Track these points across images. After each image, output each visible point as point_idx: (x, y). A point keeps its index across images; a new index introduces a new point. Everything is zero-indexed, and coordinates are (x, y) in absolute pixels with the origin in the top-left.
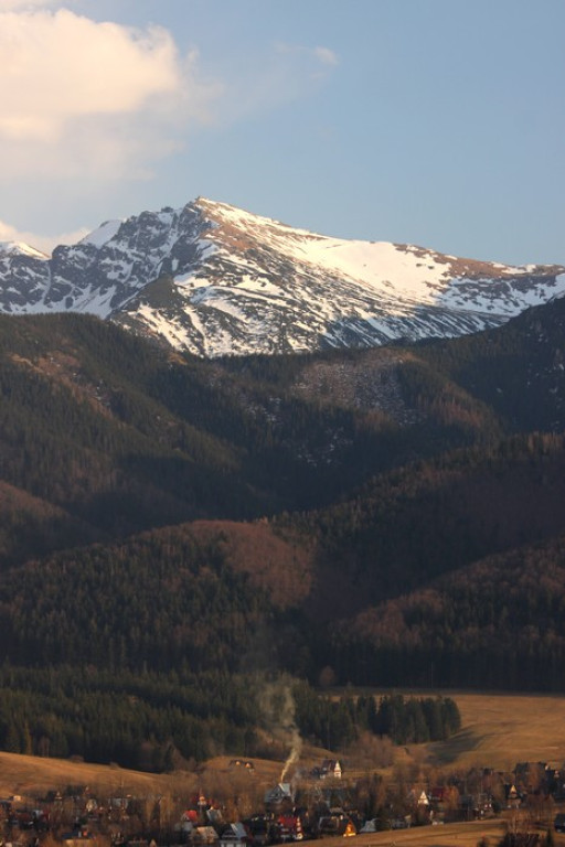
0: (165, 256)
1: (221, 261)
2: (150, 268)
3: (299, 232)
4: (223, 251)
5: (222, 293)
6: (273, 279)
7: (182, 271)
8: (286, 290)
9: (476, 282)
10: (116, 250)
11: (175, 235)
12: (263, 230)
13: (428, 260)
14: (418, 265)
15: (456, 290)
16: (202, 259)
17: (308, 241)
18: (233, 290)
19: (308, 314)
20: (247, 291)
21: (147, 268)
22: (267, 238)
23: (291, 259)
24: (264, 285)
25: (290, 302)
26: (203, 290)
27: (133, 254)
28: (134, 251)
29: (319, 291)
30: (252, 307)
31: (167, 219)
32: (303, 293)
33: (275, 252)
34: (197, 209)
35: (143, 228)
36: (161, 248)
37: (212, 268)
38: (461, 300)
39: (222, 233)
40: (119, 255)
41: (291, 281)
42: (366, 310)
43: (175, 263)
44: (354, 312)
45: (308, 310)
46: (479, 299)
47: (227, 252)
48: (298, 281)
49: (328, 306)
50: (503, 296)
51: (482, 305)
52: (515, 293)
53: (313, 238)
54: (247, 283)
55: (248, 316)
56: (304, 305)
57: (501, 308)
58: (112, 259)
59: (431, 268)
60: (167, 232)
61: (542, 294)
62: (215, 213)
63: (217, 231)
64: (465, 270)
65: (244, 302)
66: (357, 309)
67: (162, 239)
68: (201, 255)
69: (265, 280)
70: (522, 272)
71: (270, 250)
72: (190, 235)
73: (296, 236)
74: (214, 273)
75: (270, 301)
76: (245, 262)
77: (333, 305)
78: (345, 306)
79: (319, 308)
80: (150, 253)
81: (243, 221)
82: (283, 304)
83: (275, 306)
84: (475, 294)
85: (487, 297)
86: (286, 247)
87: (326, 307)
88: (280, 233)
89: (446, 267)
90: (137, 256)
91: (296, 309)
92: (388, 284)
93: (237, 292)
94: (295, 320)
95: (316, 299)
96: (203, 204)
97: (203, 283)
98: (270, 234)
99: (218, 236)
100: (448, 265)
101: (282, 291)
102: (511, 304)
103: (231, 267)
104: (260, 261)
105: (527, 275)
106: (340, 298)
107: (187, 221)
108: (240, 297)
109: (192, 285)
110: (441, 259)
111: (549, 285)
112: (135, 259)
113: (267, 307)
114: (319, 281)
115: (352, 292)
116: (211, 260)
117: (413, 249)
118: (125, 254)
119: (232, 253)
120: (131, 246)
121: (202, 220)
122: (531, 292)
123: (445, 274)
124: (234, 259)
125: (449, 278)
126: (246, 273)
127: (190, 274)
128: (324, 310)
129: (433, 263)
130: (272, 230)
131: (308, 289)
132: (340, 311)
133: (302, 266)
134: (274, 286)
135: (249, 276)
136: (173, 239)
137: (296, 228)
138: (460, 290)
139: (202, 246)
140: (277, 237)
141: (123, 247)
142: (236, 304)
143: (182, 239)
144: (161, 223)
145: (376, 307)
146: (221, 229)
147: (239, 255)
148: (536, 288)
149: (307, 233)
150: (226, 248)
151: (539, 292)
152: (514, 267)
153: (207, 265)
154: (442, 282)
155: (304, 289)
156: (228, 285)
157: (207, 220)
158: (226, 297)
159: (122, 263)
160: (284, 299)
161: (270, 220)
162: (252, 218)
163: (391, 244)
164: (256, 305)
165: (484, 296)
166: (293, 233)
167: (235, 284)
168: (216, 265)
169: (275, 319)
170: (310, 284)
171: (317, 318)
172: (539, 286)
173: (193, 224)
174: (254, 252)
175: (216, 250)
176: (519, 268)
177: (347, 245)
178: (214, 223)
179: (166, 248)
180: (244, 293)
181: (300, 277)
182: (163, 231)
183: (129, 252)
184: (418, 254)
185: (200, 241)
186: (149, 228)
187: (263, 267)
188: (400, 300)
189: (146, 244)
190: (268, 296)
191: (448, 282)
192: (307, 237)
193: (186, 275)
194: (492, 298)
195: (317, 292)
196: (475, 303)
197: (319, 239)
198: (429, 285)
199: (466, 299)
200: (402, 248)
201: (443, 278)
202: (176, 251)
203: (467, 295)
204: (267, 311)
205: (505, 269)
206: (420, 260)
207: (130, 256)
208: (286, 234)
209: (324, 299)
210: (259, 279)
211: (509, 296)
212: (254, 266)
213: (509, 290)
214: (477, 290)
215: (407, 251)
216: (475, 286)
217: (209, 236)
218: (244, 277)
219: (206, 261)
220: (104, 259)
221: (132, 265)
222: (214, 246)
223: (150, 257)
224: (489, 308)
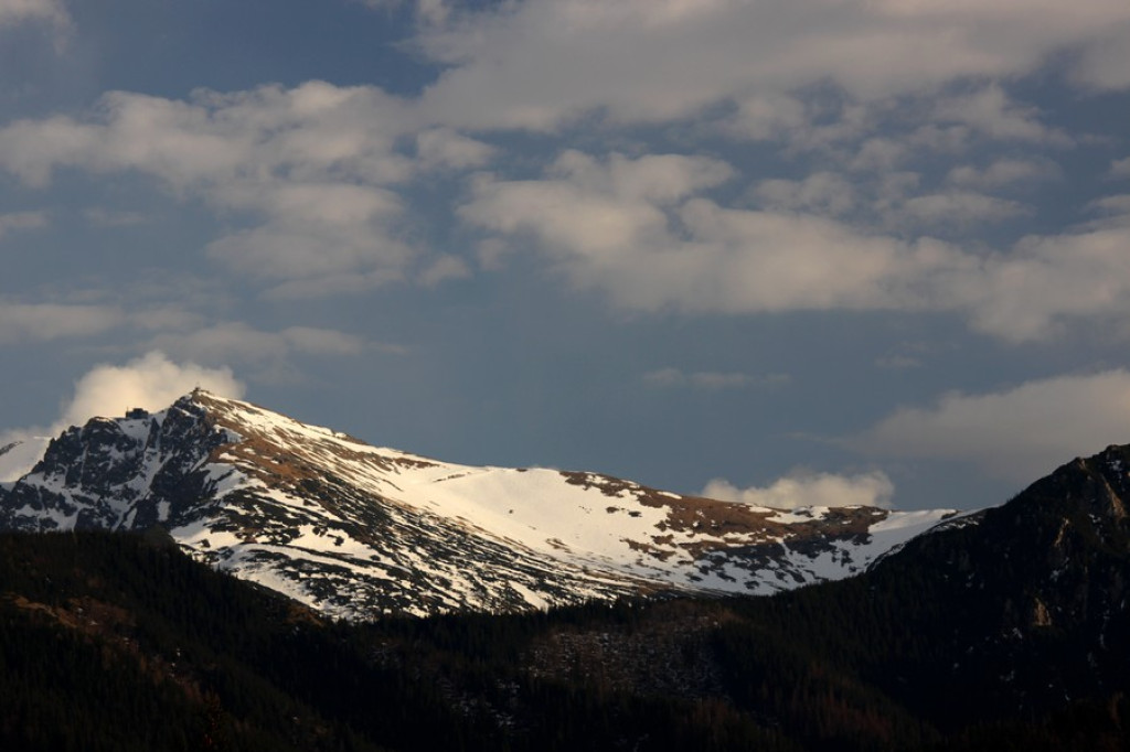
0: (139, 498)
1: (255, 500)
2: (112, 521)
3: (383, 452)
4: (255, 482)
5: (265, 556)
6: (354, 532)
7: (180, 518)
8: (381, 551)
9: (720, 540)
10: (42, 489)
11: (156, 460)
12: (318, 449)
13: (628, 500)
14: (611, 510)
15: (685, 554)
16: (218, 496)
17: (401, 469)
18: (285, 551)
19: (429, 593)
20: (312, 552)
21: (104, 522)
22: (329, 462)
23: (380, 498)
24: (339, 541)
25: (392, 571)
26: (227, 552)
27: (75, 497)
28: (77, 491)
29: (439, 553)
30: (325, 579)
31: (138, 430)
32: (413, 556)
33: (349, 487)
34: (195, 410)
35: (94, 448)
36: (130, 484)
37: (242, 512)
38: (696, 572)
39: (249, 450)
40: (49, 499)
41: (388, 537)
42: (530, 587)
43: (164, 509)
44: (509, 591)
45: (428, 587)
46: (729, 569)
47: (263, 485)
48: (399, 536)
49: (461, 579)
50: (773, 564)
51: (737, 580)
52: (795, 558)
53: (411, 463)
54: (308, 538)
55: (319, 597)
56: (417, 577)
57: (771, 584)
58: (36, 507)
59: (635, 514)
60: (139, 455)
61: (846, 559)
62: (230, 417)
63: (241, 447)
64: (696, 517)
65: (309, 572)
66: (515, 586)
67: (131, 468)
68: (214, 492)
69: (341, 533)
70: (803, 519)
71: (340, 482)
72: (186, 458)
73: (378, 460)
74: (245, 521)
75: (356, 569)
76: (299, 502)
77: (470, 578)
78: (493, 580)
79: (446, 583)
80: (110, 494)
81: (280, 433)
82: (382, 574)
83: (366, 578)
84: (719, 562)
85: (742, 566)
86: (364, 478)
87: (459, 582)
88: (349, 455)
89: (663, 513)
90: (83, 500)
91: (406, 584)
92: (557, 544)
93: (294, 555)
94: (407, 603)
95: (438, 567)
96: (206, 401)
97: (226, 539)
98: (331, 456)
99: (243, 456)
100: (666, 509)
101: (375, 553)
102: (789, 577)
103: (276, 511)
104: (327, 499)
105: (814, 524)
106: (480, 565)
107: (176, 433)
108: (299, 563)
109: (206, 543)
110: (651, 500)
111: (857, 543)
112: (80, 506)
113: (353, 581)
114: (434, 537)
115: (498, 555)
116: (236, 498)
117: (598, 480)
118: (61, 498)
119: (273, 486)
120: (70, 482)
121: (209, 428)
122: (825, 556)
123: (661, 526)
124: (277, 495)
125: (668, 532)
126: (305, 521)
127: (199, 523)
128: (455, 586)
129: (637, 507)
130: (335, 449)
131: (419, 550)
132: (484, 589)
133: (400, 511)
134: (358, 544)
135: (310, 527)
136: (153, 466)
137: (378, 446)
138: (691, 553)
139: (214, 475)
140: (345, 461)
141: (55, 484)
142: (294, 576)
143: (172, 466)
144: (125, 437)
145: (548, 582)
146: (247, 444)
147: (286, 490)
148: (832, 549)
149: (399, 455)
150: (261, 476)
151: (839, 556)
152: (788, 511)
153: (230, 507)
154: (658, 540)
155: (412, 550)
156: (274, 542)
157: (218, 428)
158: (275, 564)
159: (54, 514)
160: (383, 567)
161: (328, 431)
162: (297, 428)
163: (556, 473)
164: (331, 577)
165: (737, 565)
166: (373, 455)
167: (285, 541)
168: (248, 506)
169: (370, 602)
170: (423, 542)
171: (446, 600)
172: (838, 544)
173: (190, 438)
174: (310, 484)
175: (242, 481)
176: (798, 514)
177: (473, 475)
178: (232, 434)
179: (142, 485)
180: (307, 556)
181: (401, 529)
182: (132, 454)
183: (67, 494)
184: (608, 490)
185: (210, 466)
186: (104, 448)
187: (333, 511)
188: (585, 571)
189: (98, 478)
190: (353, 561)
191: (668, 540)
192: (399, 461)
193: (192, 526)
194: (753, 568)
195: (437, 555)
196: (723, 576)
197: (422, 465)
198: (634, 545)
199: (704, 570)
200: (577, 479)
201: (658, 533)
202: (161, 485)
203: (708, 563)
204: (353, 588)
205: (772, 515)
206: (612, 501)
207: (69, 501)
208: (361, 456)
209: (453, 568)
210: (330, 531)
211: (784, 564)
212: (317, 508)
213: (783, 553)
214: (723, 554)
215: (588, 485)
216: (718, 547)
217: (225, 456)
218: (302, 529)
219: (227, 499)
220: (20, 507)
221: (75, 515)
222: (237, 474)
223: (110, 500)
224: (750, 585)
